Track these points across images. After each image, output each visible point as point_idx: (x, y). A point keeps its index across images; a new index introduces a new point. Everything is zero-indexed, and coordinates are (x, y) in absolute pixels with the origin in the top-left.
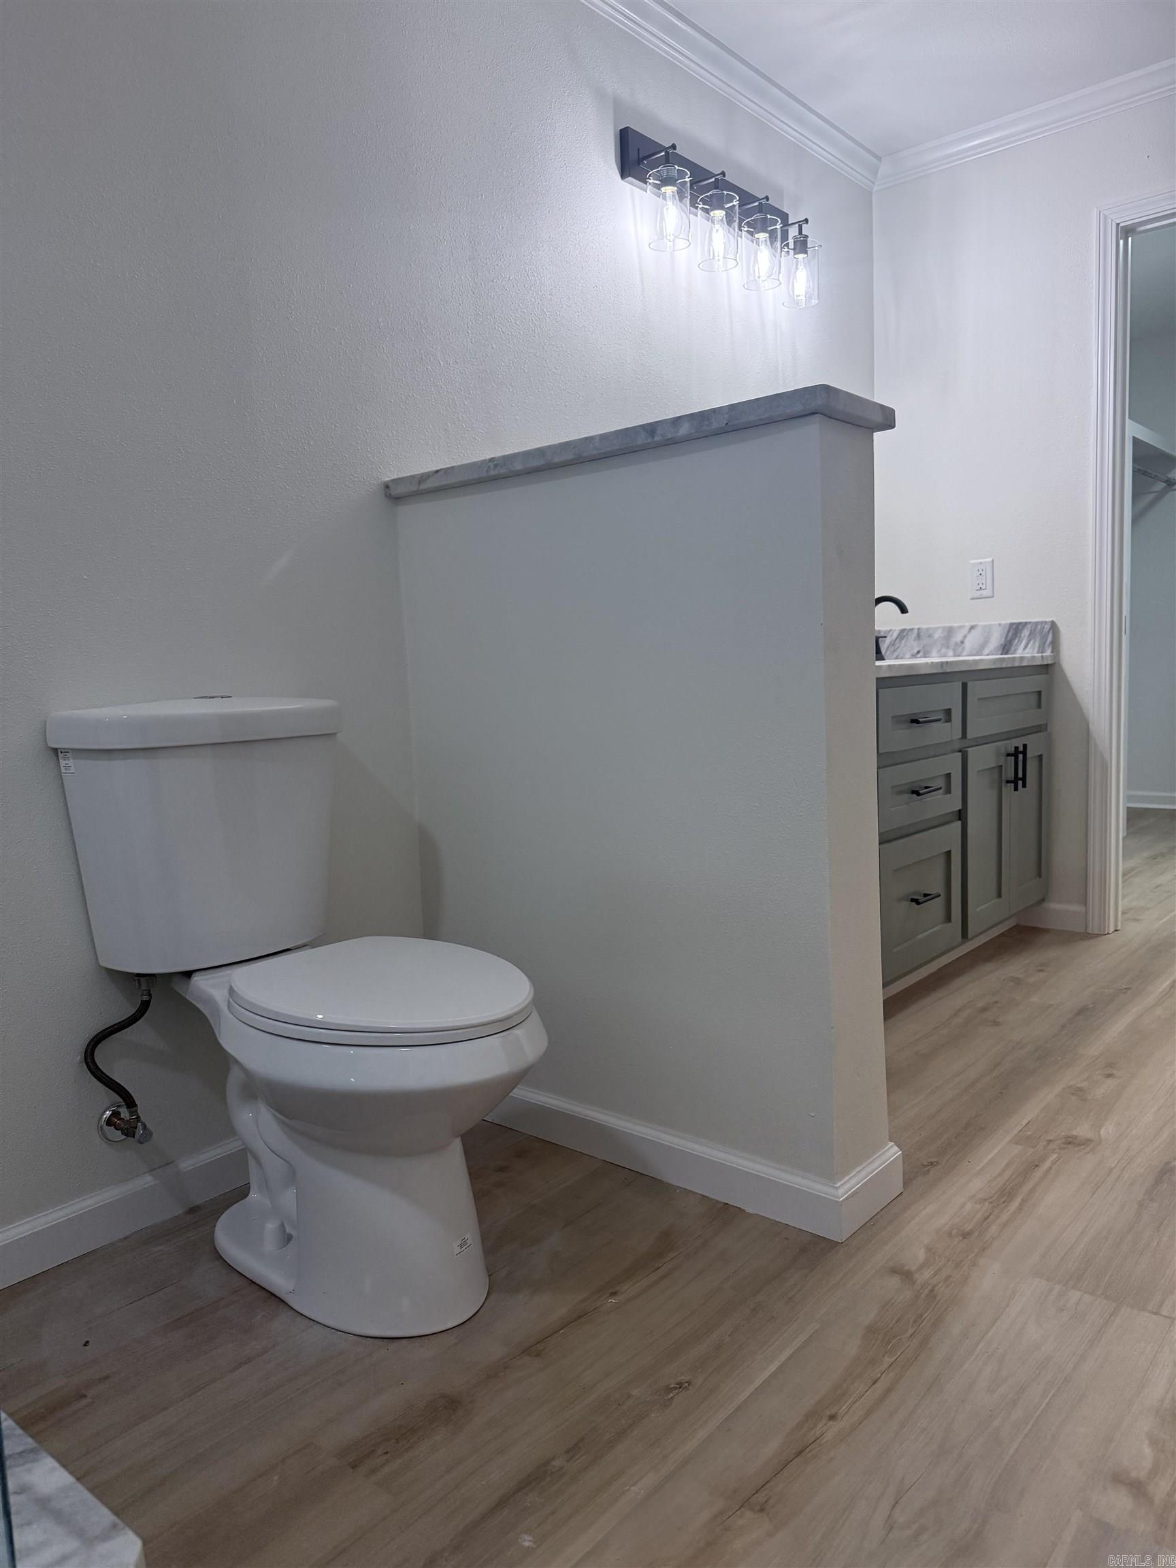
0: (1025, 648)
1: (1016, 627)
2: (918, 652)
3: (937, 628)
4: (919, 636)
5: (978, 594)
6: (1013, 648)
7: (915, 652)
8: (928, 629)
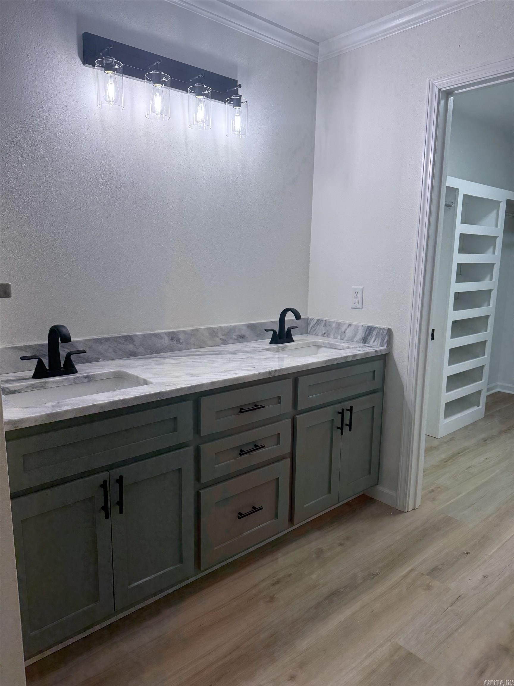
0: (374, 341)
1: (370, 329)
2: (325, 333)
3: (334, 322)
4: (325, 325)
5: (354, 306)
6: (368, 341)
7: (323, 333)
8: (329, 322)
